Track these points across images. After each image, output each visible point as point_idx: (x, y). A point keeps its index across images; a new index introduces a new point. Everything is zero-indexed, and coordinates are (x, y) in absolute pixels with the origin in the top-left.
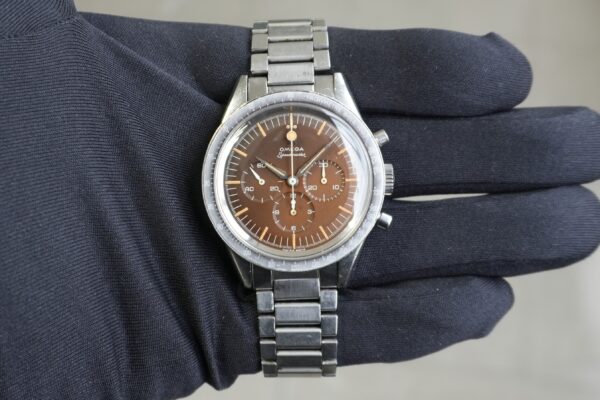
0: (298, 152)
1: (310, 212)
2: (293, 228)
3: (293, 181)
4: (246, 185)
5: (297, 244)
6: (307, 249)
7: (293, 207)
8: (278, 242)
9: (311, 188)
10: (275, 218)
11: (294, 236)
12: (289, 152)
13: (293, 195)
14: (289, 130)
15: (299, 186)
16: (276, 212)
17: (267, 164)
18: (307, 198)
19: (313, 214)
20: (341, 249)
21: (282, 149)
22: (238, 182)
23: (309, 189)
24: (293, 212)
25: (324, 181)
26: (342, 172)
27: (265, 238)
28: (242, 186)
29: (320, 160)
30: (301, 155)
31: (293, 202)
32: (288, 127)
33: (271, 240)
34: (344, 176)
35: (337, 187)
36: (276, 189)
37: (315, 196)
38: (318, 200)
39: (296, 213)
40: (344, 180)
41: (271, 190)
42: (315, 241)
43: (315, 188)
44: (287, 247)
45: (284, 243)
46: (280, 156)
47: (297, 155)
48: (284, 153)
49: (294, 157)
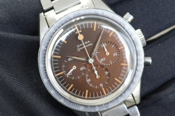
1: (107, 73)
2: (101, 85)
3: (91, 61)
4: (67, 73)
5: (107, 92)
6: (113, 93)
7: (97, 74)
8: (96, 96)
9: (102, 60)
10: (89, 84)
11: (103, 89)
12: (82, 46)
13: (94, 68)
14: (78, 35)
15: (96, 64)
16: (88, 81)
17: (73, 57)
18: (102, 66)
19: (109, 73)
20: (131, 86)
21: (78, 46)
22: (62, 73)
24: (98, 77)
25: (108, 54)
26: (115, 45)
27: (88, 96)
28: (65, 74)
29: (101, 43)
31: (96, 72)
32: (77, 33)
33: (92, 96)
34: (117, 47)
35: (116, 54)
36: (84, 68)
37: (106, 63)
38: (108, 65)
39: (99, 77)
40: (118, 49)
41: (81, 70)
42: (116, 87)
43: (104, 59)
44: (102, 96)
45: (99, 95)
46: (78, 50)
47: (87, 46)
48: (80, 47)
49: (86, 47)
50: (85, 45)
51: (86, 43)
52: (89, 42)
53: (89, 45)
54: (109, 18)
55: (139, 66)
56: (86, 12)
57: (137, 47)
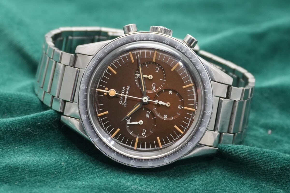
0: (126, 91)
1: (171, 92)
2: (180, 107)
3: (145, 99)
4: (140, 135)
5: (192, 107)
6: (197, 101)
7: (164, 104)
8: (187, 121)
9: (153, 87)
10: (169, 119)
11: (185, 108)
12: (124, 98)
13: (156, 102)
14: (108, 93)
15: (153, 97)
16: (165, 118)
17: (128, 115)
18: (160, 92)
19: (173, 91)
20: (202, 76)
21: (120, 102)
22: (137, 139)
23: (154, 90)
24: (168, 105)
25: (151, 77)
26: (147, 63)
27: (182, 129)
28: (141, 137)
30: (128, 89)
31: (161, 103)
32: (105, 94)
33: (185, 125)
34: (150, 62)
35: (157, 69)
36: (148, 113)
37: (160, 86)
38: (163, 85)
39: (169, 103)
40: (153, 62)
41: (148, 117)
42: (193, 94)
43: (154, 85)
44: (192, 115)
45: (189, 117)
46: (125, 105)
47: (127, 92)
48: (123, 101)
49: (128, 95)
50: (125, 94)
51: (123, 91)
52: (124, 88)
53: (127, 90)
54: (113, 49)
55: (187, 53)
56: (90, 69)
57: (165, 41)
